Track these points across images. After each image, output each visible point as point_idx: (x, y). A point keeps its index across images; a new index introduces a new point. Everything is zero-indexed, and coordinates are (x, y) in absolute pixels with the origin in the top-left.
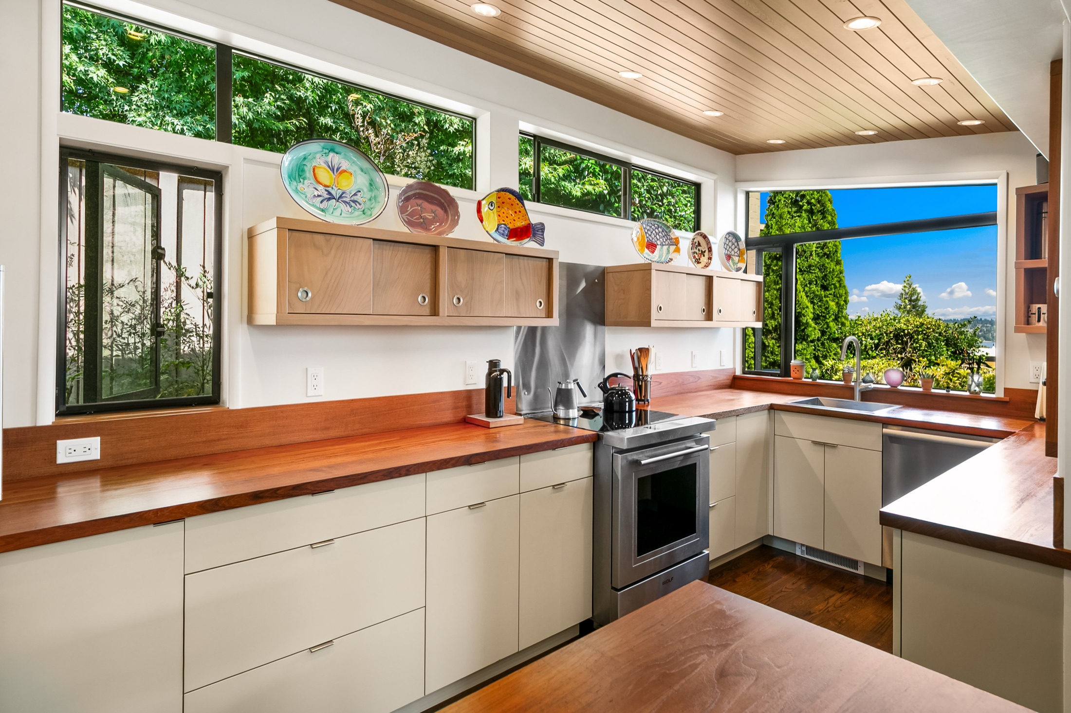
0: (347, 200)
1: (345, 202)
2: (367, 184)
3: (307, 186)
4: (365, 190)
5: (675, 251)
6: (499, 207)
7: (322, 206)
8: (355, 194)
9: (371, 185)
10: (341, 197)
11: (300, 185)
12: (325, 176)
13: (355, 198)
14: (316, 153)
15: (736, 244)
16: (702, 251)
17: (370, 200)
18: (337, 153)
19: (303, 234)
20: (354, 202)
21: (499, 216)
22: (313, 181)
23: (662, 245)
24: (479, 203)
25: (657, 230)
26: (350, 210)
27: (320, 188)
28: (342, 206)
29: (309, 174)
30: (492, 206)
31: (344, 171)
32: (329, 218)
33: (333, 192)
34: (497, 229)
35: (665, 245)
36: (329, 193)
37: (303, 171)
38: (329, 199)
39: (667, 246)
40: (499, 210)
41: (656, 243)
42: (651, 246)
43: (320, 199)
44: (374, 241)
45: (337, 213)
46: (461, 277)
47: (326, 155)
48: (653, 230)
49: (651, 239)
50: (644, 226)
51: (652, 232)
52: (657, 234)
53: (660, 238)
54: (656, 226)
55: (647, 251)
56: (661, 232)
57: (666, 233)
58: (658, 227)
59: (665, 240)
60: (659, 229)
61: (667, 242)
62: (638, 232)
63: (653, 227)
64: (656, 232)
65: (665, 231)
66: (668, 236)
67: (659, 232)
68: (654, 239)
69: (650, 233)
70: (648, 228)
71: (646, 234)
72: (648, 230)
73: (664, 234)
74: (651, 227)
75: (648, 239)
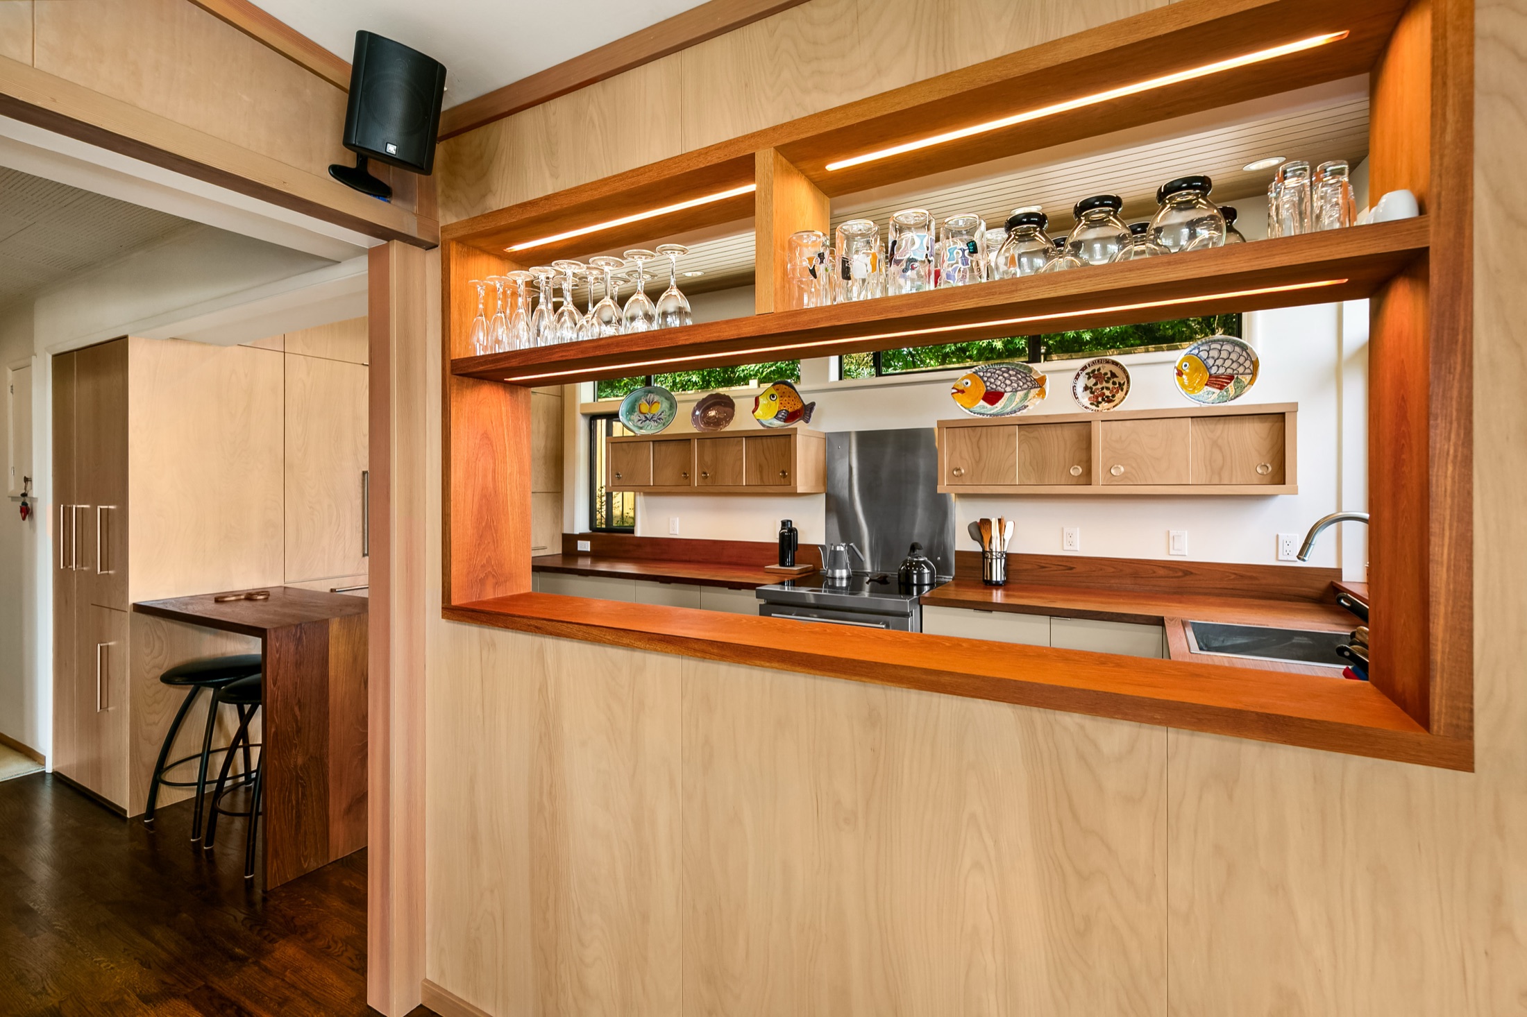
0: (655, 419)
1: (654, 421)
2: (668, 406)
3: (635, 417)
4: (667, 410)
5: (1038, 395)
6: (781, 397)
7: (641, 426)
8: (661, 414)
9: (671, 406)
10: (652, 418)
11: (632, 416)
12: (645, 408)
13: (660, 417)
14: (641, 397)
15: (1244, 353)
16: (1120, 383)
17: (669, 416)
18: (651, 393)
19: (618, 444)
20: (659, 419)
21: (781, 403)
22: (638, 413)
23: (1015, 391)
24: (757, 400)
25: (1006, 375)
26: (657, 424)
27: (641, 415)
28: (652, 423)
29: (637, 409)
30: (773, 397)
31: (655, 402)
32: (643, 432)
33: (648, 416)
34: (777, 415)
35: (1022, 390)
36: (646, 417)
37: (635, 408)
38: (645, 421)
39: (1025, 391)
40: (781, 399)
41: (1003, 390)
42: (992, 397)
43: (640, 422)
44: (654, 442)
45: (649, 428)
46: (708, 458)
47: (647, 395)
48: (999, 376)
49: (994, 387)
50: (981, 374)
51: (997, 379)
52: (1005, 380)
53: (1012, 383)
54: (1003, 369)
55: (982, 403)
56: (1015, 376)
57: (1023, 375)
58: (1008, 369)
59: (1021, 384)
60: (1011, 372)
61: (1026, 386)
62: (967, 383)
63: (998, 372)
64: (1004, 377)
65: (1023, 372)
66: (1028, 378)
67: (1010, 375)
68: (1000, 386)
69: (993, 380)
70: (989, 374)
71: (985, 382)
72: (988, 378)
73: (1020, 377)
74: (994, 373)
75: (989, 388)
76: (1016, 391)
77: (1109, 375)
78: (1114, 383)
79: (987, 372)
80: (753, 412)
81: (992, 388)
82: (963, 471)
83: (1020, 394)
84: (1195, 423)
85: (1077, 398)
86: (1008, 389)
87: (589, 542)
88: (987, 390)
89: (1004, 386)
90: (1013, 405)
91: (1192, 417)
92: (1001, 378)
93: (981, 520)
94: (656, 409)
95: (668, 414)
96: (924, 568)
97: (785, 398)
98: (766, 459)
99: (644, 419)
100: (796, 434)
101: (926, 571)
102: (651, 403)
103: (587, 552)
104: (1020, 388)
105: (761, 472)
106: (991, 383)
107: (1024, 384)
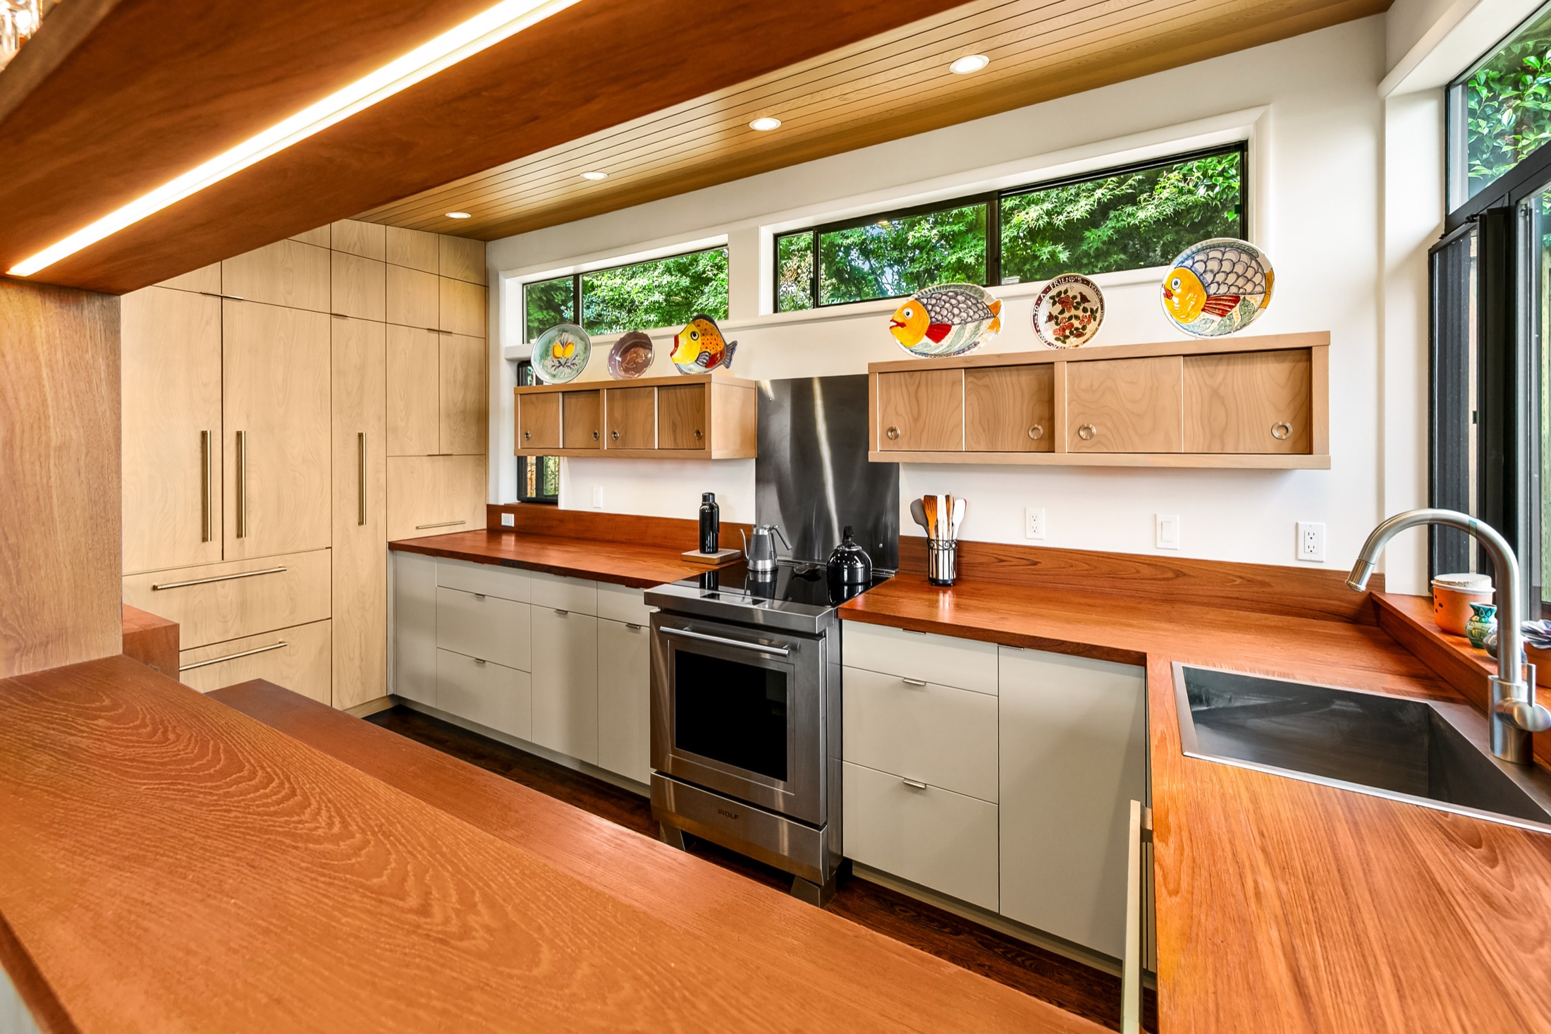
0: (569, 364)
1: (568, 366)
2: (583, 348)
3: (549, 362)
4: (581, 353)
5: (991, 327)
6: (704, 338)
7: (554, 373)
8: (575, 359)
9: (585, 349)
10: (566, 363)
11: (545, 361)
12: (559, 351)
14: (555, 337)
15: (1254, 264)
17: (583, 360)
18: (567, 332)
20: (573, 364)
22: (552, 356)
23: (964, 323)
25: (953, 301)
26: (570, 371)
27: (555, 360)
28: (566, 370)
29: (551, 353)
30: (695, 337)
31: (569, 343)
32: (557, 381)
33: (562, 361)
34: (697, 359)
35: (973, 321)
36: (560, 362)
37: (548, 350)
38: (559, 367)
39: (976, 323)
40: (703, 341)
41: (950, 323)
42: (938, 331)
43: (554, 367)
44: (564, 393)
45: (562, 376)
46: (618, 414)
47: (561, 335)
48: (945, 303)
49: (940, 318)
50: (925, 301)
51: (943, 307)
52: (953, 307)
53: (961, 312)
54: (950, 294)
55: (926, 340)
56: (964, 302)
57: (974, 301)
58: (957, 294)
59: (971, 313)
60: (959, 298)
61: (977, 316)
62: (908, 314)
63: (944, 297)
64: (951, 304)
65: (973, 297)
66: (979, 305)
67: (959, 302)
68: (946, 316)
69: (938, 309)
70: (934, 301)
71: (929, 311)
72: (933, 306)
73: (970, 304)
74: (940, 299)
75: (933, 320)
76: (966, 323)
77: (1079, 299)
78: (1085, 310)
79: (931, 297)
80: (672, 354)
81: (937, 320)
82: (899, 432)
83: (970, 327)
84: (1189, 364)
85: (1038, 331)
86: (956, 320)
87: (513, 515)
88: (932, 322)
89: (952, 317)
90: (962, 342)
91: (1184, 356)
92: (947, 305)
93: (925, 496)
94: (570, 352)
95: (582, 358)
96: (857, 562)
97: (708, 337)
98: (680, 414)
99: (558, 365)
100: (710, 383)
101: (859, 565)
102: (564, 345)
103: (511, 527)
104: (970, 319)
105: (674, 431)
106: (936, 313)
107: (974, 312)
